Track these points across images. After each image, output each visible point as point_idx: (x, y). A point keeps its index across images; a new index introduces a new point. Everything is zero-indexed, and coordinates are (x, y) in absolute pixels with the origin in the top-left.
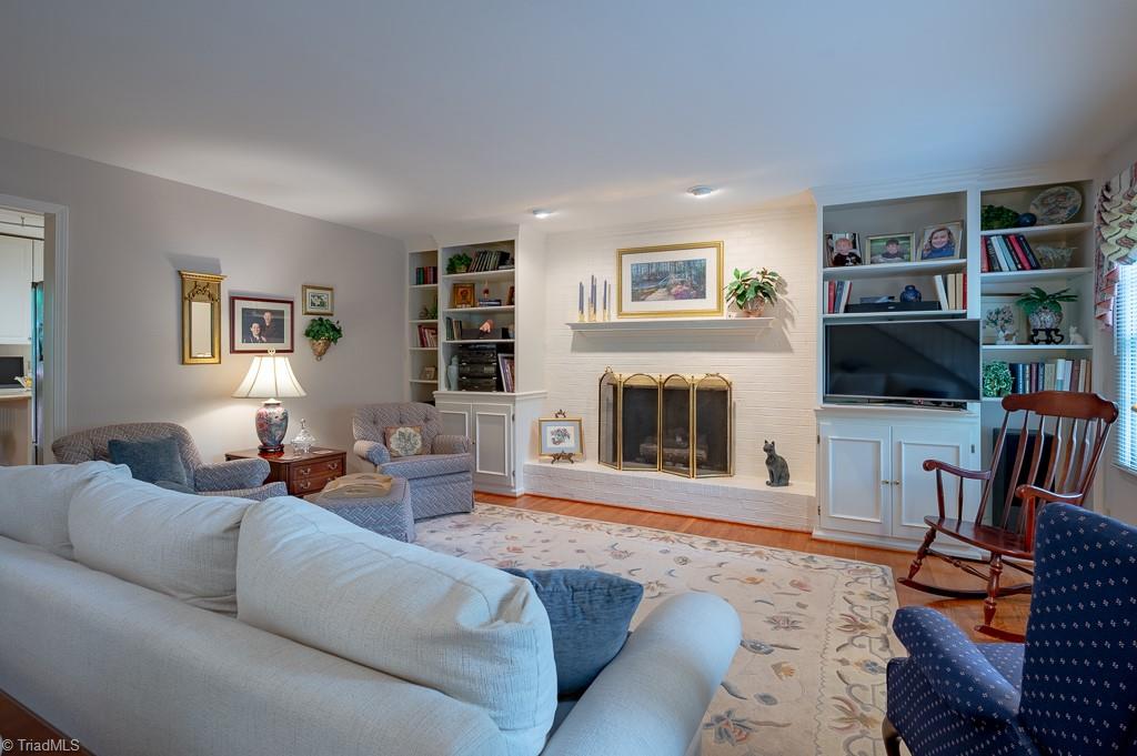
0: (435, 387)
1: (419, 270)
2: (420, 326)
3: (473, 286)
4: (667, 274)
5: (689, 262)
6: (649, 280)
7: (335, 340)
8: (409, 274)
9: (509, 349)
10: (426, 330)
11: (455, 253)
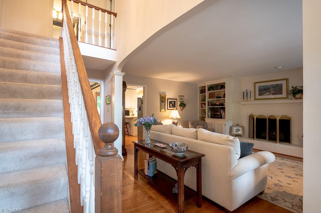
0: (205, 117)
1: (201, 90)
2: (201, 103)
3: (214, 94)
4: (270, 88)
5: (277, 85)
6: (264, 90)
7: (185, 107)
8: (199, 92)
9: (224, 109)
10: (203, 104)
11: (209, 86)
